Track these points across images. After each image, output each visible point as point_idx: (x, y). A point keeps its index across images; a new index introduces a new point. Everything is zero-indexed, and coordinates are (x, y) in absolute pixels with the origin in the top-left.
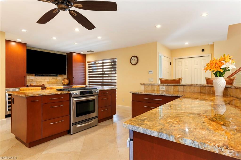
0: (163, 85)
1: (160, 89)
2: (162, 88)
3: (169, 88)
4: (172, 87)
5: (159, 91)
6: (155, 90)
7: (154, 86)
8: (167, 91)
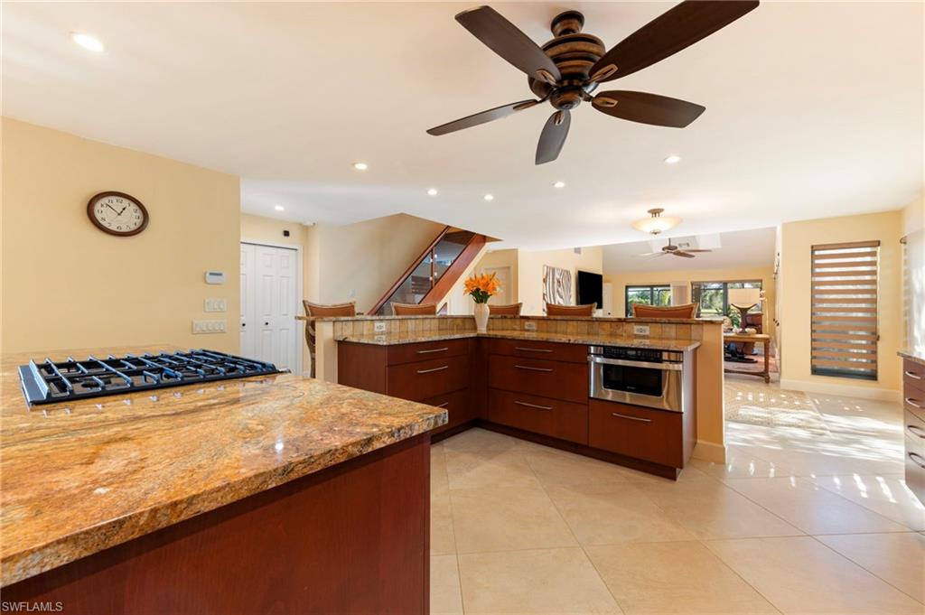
0: (381, 320)
1: (376, 330)
2: (381, 327)
3: (393, 326)
4: (398, 322)
5: (373, 335)
6: (365, 333)
7: (361, 323)
8: (389, 333)
